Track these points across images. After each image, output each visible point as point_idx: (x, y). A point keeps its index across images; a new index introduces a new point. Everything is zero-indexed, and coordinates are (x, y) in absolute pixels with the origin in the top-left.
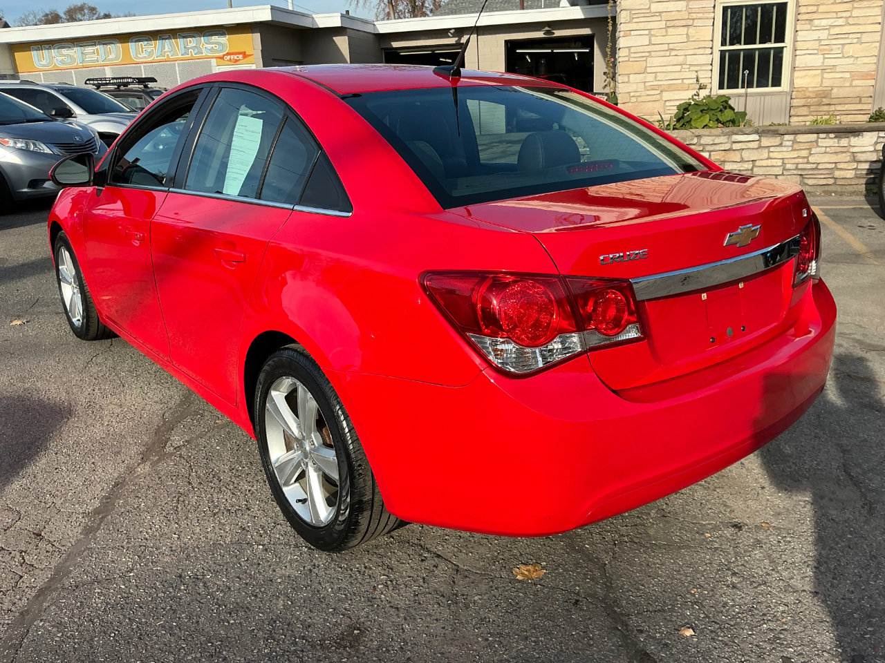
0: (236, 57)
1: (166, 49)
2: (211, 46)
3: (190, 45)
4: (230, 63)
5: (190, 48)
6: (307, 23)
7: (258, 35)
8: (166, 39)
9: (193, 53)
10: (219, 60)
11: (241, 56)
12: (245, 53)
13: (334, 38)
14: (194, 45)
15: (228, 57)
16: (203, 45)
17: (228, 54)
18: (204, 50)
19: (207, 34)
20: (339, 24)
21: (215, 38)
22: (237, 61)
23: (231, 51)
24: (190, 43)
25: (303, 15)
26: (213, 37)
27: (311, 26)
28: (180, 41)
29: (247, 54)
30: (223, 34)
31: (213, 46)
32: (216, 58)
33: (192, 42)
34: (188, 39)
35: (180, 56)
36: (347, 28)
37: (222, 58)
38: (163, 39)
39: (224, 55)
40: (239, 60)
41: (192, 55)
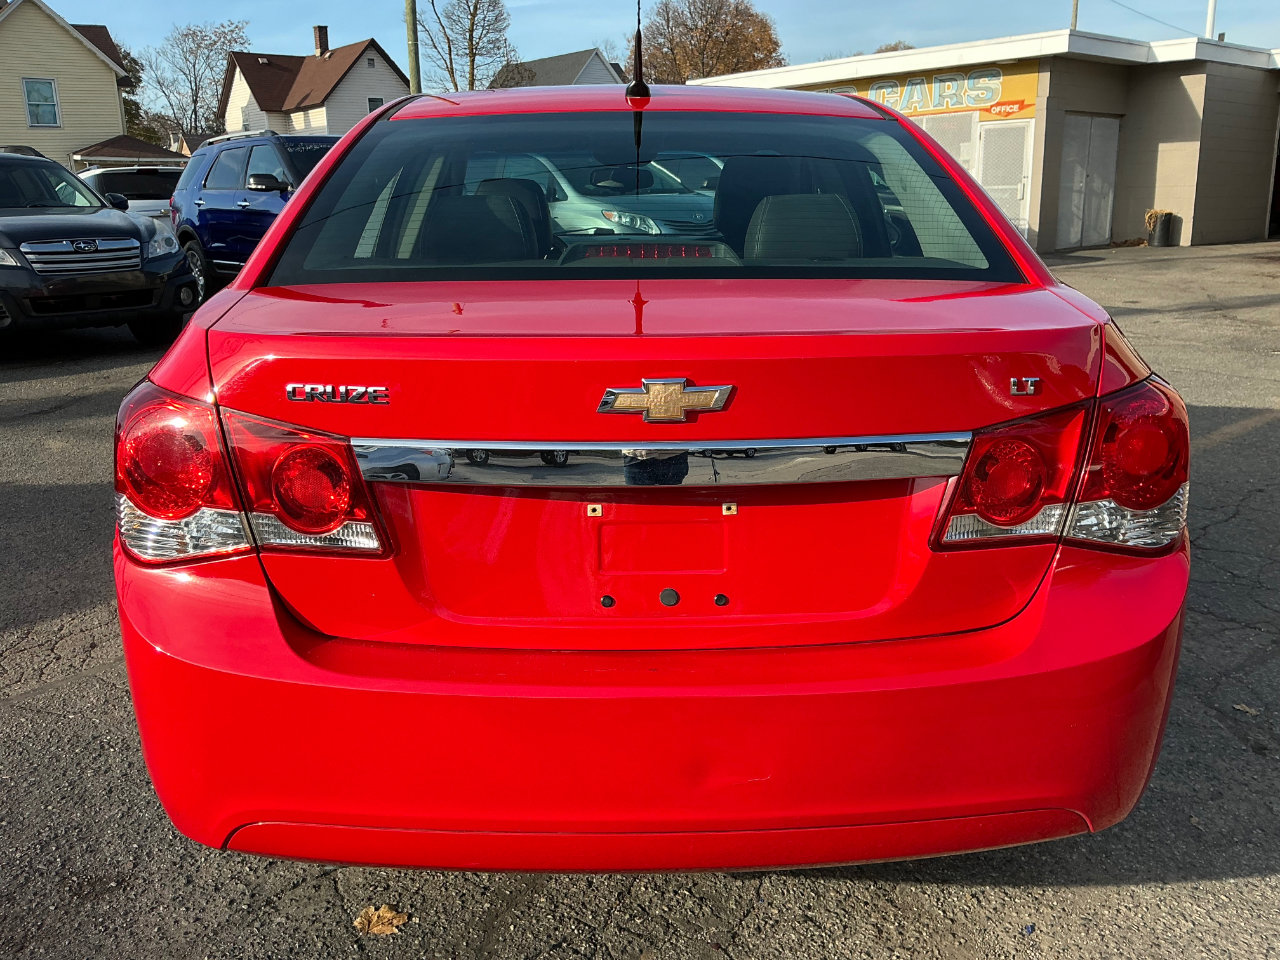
0: (1008, 109)
1: (915, 98)
2: (976, 93)
3: (948, 92)
4: (999, 117)
5: (947, 96)
6: (1138, 56)
7: (1047, 75)
8: (917, 84)
9: (949, 103)
10: (982, 112)
11: (1016, 107)
12: (1023, 101)
13: (1182, 77)
14: (954, 92)
15: (998, 109)
16: (966, 91)
17: (998, 104)
18: (965, 99)
19: (974, 75)
20: (1192, 56)
21: (984, 82)
22: (1009, 114)
23: (1006, 100)
24: (949, 88)
25: (1130, 43)
26: (981, 80)
27: (1144, 60)
28: (936, 86)
29: (1026, 103)
30: (997, 75)
31: (980, 92)
32: (980, 110)
33: (950, 88)
34: (947, 83)
35: (932, 108)
36: (1206, 61)
37: (988, 110)
38: (913, 84)
39: (992, 106)
40: (1013, 112)
41: (947, 107)
